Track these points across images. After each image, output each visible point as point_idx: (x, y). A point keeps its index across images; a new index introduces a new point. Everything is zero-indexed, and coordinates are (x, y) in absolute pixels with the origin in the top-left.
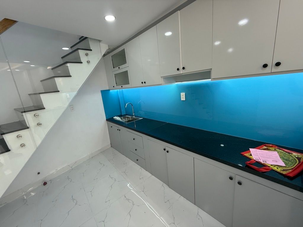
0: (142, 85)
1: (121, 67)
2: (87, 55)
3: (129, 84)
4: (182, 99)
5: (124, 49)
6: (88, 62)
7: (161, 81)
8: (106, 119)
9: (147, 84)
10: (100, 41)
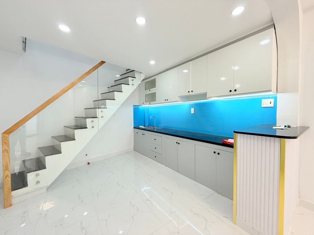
0: (165, 101)
1: (151, 90)
2: (133, 80)
3: (155, 101)
4: (192, 113)
5: (155, 79)
6: (133, 85)
7: (178, 99)
8: (133, 127)
9: (168, 101)
10: (141, 73)
